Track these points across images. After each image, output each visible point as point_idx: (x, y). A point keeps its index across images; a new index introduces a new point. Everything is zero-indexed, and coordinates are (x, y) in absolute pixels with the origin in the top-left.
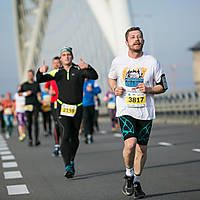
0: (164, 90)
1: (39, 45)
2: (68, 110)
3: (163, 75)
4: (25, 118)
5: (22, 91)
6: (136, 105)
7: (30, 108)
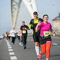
1: (16, 19)
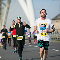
0: (54, 31)
2: (20, 38)
3: (53, 26)
4: (2, 41)
5: (1, 32)
6: (43, 36)
7: (4, 37)
